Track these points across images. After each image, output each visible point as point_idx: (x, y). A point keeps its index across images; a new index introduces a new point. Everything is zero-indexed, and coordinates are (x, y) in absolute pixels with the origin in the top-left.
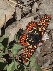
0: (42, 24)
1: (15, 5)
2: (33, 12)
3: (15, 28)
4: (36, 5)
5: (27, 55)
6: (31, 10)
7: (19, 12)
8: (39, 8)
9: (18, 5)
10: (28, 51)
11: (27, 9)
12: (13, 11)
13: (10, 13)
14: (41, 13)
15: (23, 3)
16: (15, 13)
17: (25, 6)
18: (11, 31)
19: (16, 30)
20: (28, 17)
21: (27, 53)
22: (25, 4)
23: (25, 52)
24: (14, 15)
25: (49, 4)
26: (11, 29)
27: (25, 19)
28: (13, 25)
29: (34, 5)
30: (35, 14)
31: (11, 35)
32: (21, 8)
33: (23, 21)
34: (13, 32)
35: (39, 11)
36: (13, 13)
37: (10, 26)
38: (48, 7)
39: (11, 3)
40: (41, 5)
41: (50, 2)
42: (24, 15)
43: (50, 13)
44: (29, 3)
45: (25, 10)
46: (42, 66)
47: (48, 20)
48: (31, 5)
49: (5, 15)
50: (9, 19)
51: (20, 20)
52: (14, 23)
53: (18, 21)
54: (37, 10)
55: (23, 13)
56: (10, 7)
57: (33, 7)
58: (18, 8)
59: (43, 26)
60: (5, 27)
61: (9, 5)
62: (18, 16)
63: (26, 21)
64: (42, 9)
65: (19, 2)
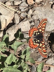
0: (41, 26)
1: (14, 12)
2: (28, 17)
3: (14, 30)
4: (31, 12)
5: (43, 52)
6: (27, 15)
7: (18, 17)
8: (33, 14)
9: (17, 12)
10: (41, 49)
11: (24, 15)
12: (12, 16)
13: (10, 18)
14: (35, 18)
15: (20, 10)
16: (14, 18)
17: (22, 12)
18: (11, 32)
19: (15, 32)
20: (25, 21)
21: (42, 51)
22: (22, 11)
23: (40, 51)
24: (13, 20)
25: (41, 10)
26: (11, 31)
27: (22, 23)
28: (13, 27)
29: (29, 11)
30: (30, 19)
31: (11, 36)
32: (19, 14)
33: (21, 24)
34: (12, 33)
35: (33, 16)
36: (12, 18)
37: (10, 28)
38: (41, 13)
39: (11, 10)
40: (35, 12)
41: (42, 9)
42: (21, 20)
43: (42, 17)
44: (25, 10)
45: (22, 16)
46: (36, 61)
47: (45, 22)
48: (27, 12)
49: (6, 20)
50: (9, 23)
51: (18, 24)
52: (13, 26)
53: (16, 24)
54: (32, 16)
55: (20, 18)
56: (10, 13)
57: (28, 13)
58: (16, 14)
59: (43, 27)
60: (6, 29)
61: (9, 12)
62: (16, 20)
63: (23, 25)
64: (36, 15)
65: (17, 9)
